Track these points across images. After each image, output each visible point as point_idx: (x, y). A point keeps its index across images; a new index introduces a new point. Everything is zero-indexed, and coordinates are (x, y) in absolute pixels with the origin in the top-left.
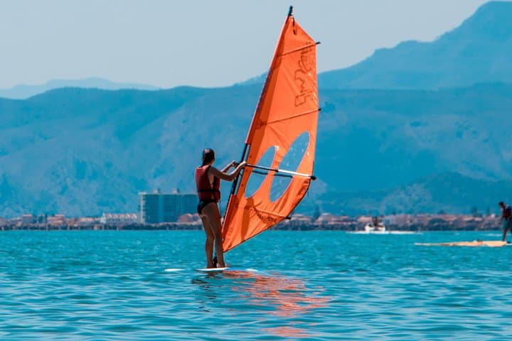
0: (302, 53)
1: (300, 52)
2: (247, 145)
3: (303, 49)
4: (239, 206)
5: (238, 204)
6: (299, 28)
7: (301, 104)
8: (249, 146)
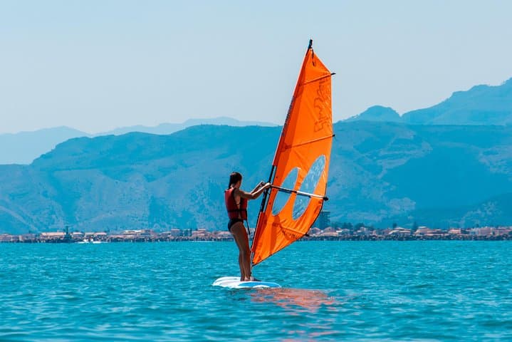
0: (320, 83)
1: (319, 81)
2: (273, 166)
3: (321, 79)
4: (268, 222)
5: (266, 221)
6: (318, 60)
7: (319, 130)
8: (275, 167)
